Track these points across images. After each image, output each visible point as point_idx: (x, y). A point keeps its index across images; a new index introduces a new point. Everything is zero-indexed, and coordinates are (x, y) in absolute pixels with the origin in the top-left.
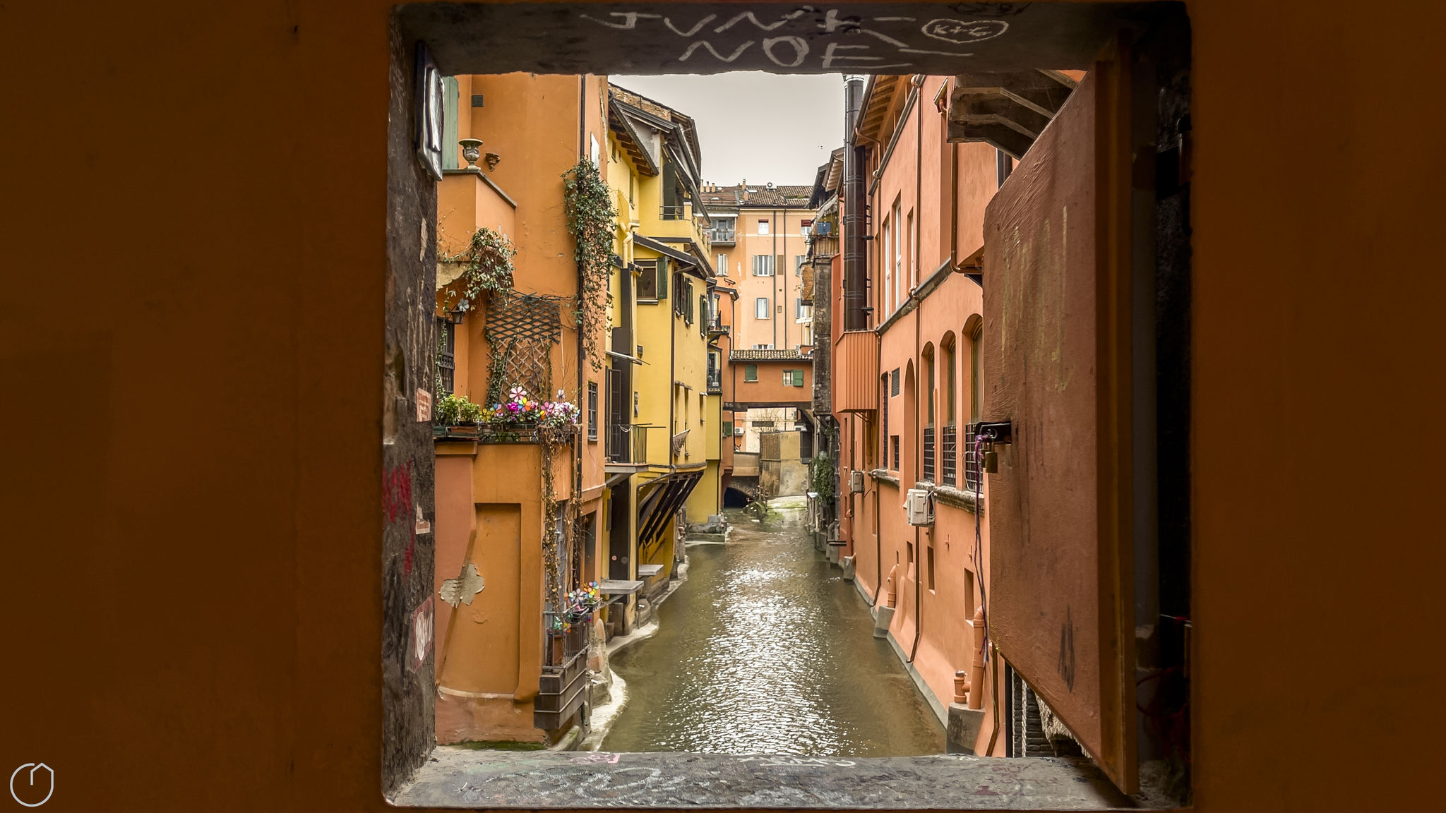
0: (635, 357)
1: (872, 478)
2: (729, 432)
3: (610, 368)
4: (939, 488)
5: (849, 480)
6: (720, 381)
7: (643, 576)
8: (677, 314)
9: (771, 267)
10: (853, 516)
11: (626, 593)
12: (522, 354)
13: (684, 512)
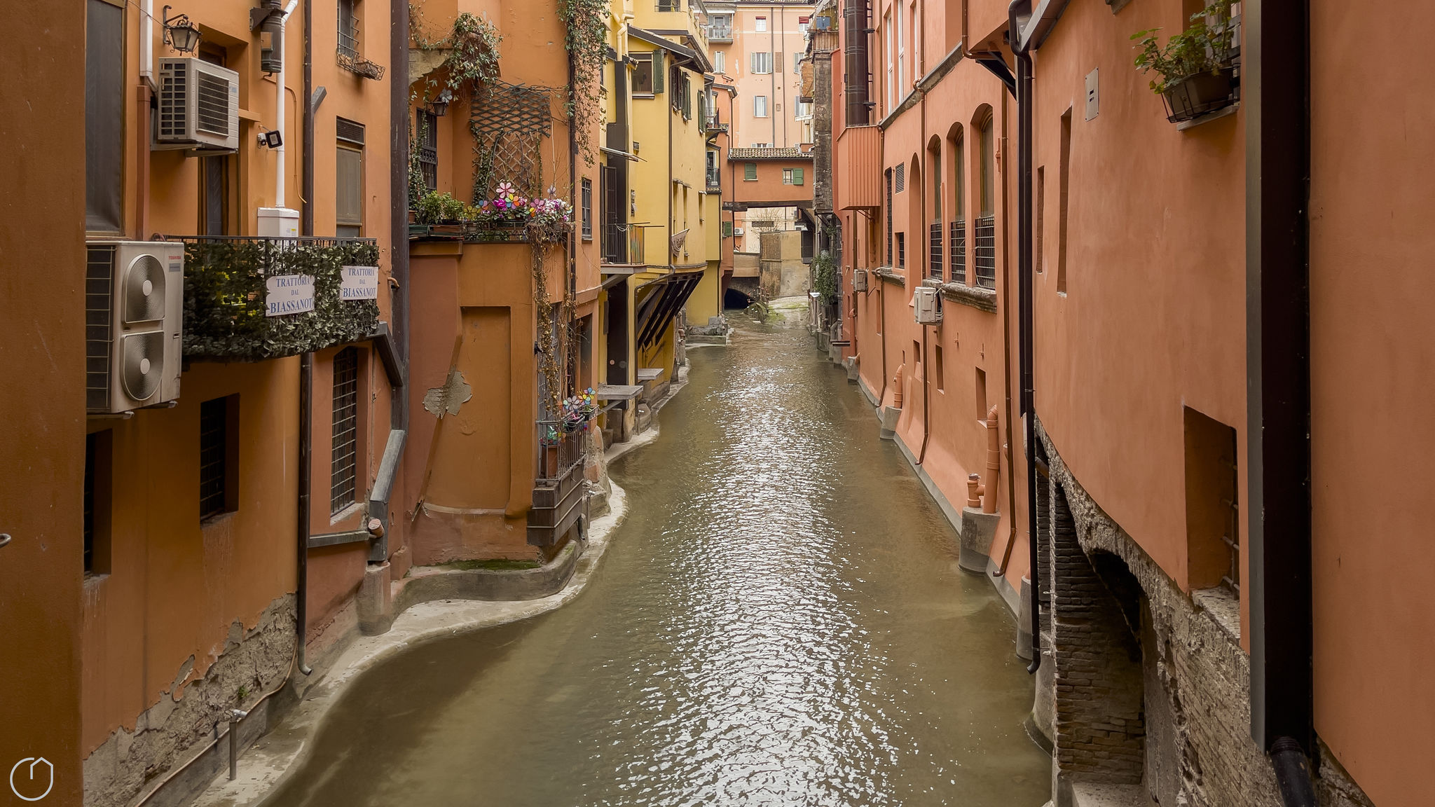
0: (631, 153)
1: (876, 276)
2: (729, 232)
3: (605, 165)
4: (947, 285)
5: (851, 280)
6: (719, 180)
7: (643, 381)
8: (674, 109)
9: (769, 65)
10: (857, 316)
11: (625, 399)
12: (510, 149)
13: (684, 314)
